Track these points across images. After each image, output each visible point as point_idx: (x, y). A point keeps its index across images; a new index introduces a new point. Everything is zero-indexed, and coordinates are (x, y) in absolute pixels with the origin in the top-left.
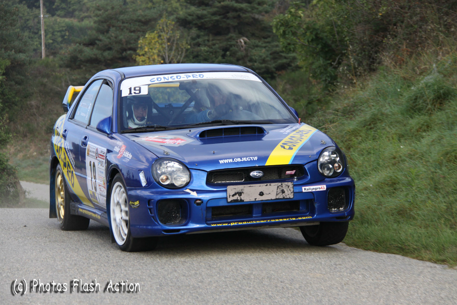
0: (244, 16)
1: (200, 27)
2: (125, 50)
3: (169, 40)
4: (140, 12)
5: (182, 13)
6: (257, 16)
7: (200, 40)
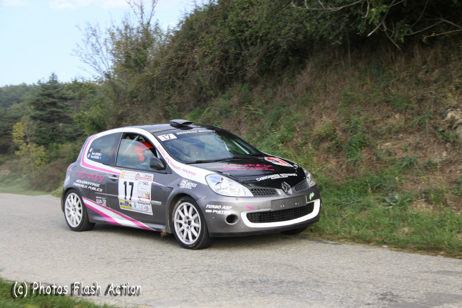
0: (61, 114)
1: (42, 120)
2: (7, 130)
3: (27, 125)
4: (13, 114)
5: (33, 114)
6: (67, 114)
7: (41, 125)
